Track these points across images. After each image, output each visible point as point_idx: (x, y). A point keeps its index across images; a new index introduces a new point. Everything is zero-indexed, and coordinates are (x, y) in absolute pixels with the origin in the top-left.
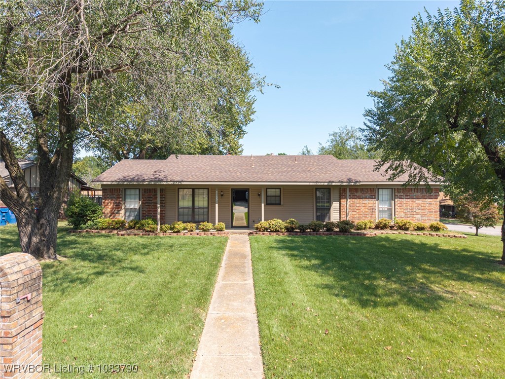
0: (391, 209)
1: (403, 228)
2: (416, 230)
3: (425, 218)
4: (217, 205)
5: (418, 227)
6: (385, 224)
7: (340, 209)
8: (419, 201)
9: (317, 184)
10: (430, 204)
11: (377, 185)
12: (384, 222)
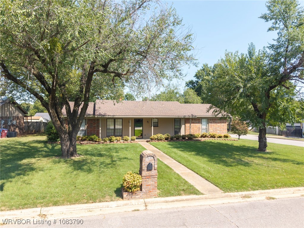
0: (207, 128)
1: (213, 137)
2: (218, 137)
3: (221, 132)
4: (130, 127)
5: (219, 136)
6: (206, 135)
7: (185, 128)
8: (219, 124)
9: (179, 117)
10: (223, 126)
11: (201, 117)
12: (205, 134)
